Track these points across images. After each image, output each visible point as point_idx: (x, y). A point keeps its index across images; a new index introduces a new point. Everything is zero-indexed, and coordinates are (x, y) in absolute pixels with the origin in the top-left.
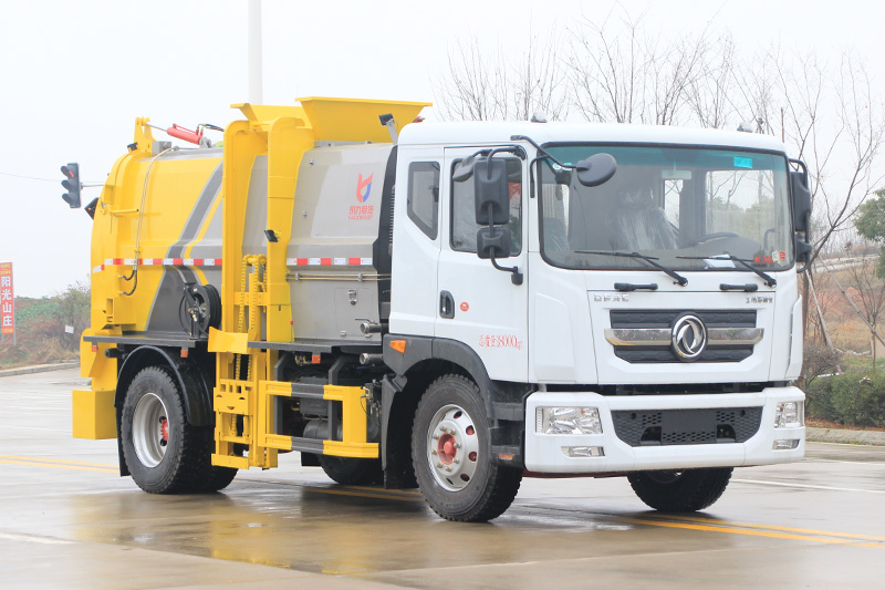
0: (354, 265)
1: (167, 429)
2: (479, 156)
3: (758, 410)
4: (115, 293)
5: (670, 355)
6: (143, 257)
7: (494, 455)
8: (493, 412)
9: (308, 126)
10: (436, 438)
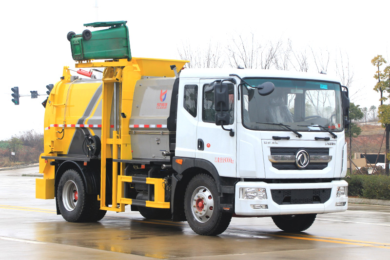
0: (159, 128)
1: (77, 195)
2: (216, 82)
3: (329, 190)
4: (54, 138)
5: (294, 166)
6: (66, 124)
7: (221, 208)
8: (221, 190)
9: (139, 70)
10: (195, 200)
